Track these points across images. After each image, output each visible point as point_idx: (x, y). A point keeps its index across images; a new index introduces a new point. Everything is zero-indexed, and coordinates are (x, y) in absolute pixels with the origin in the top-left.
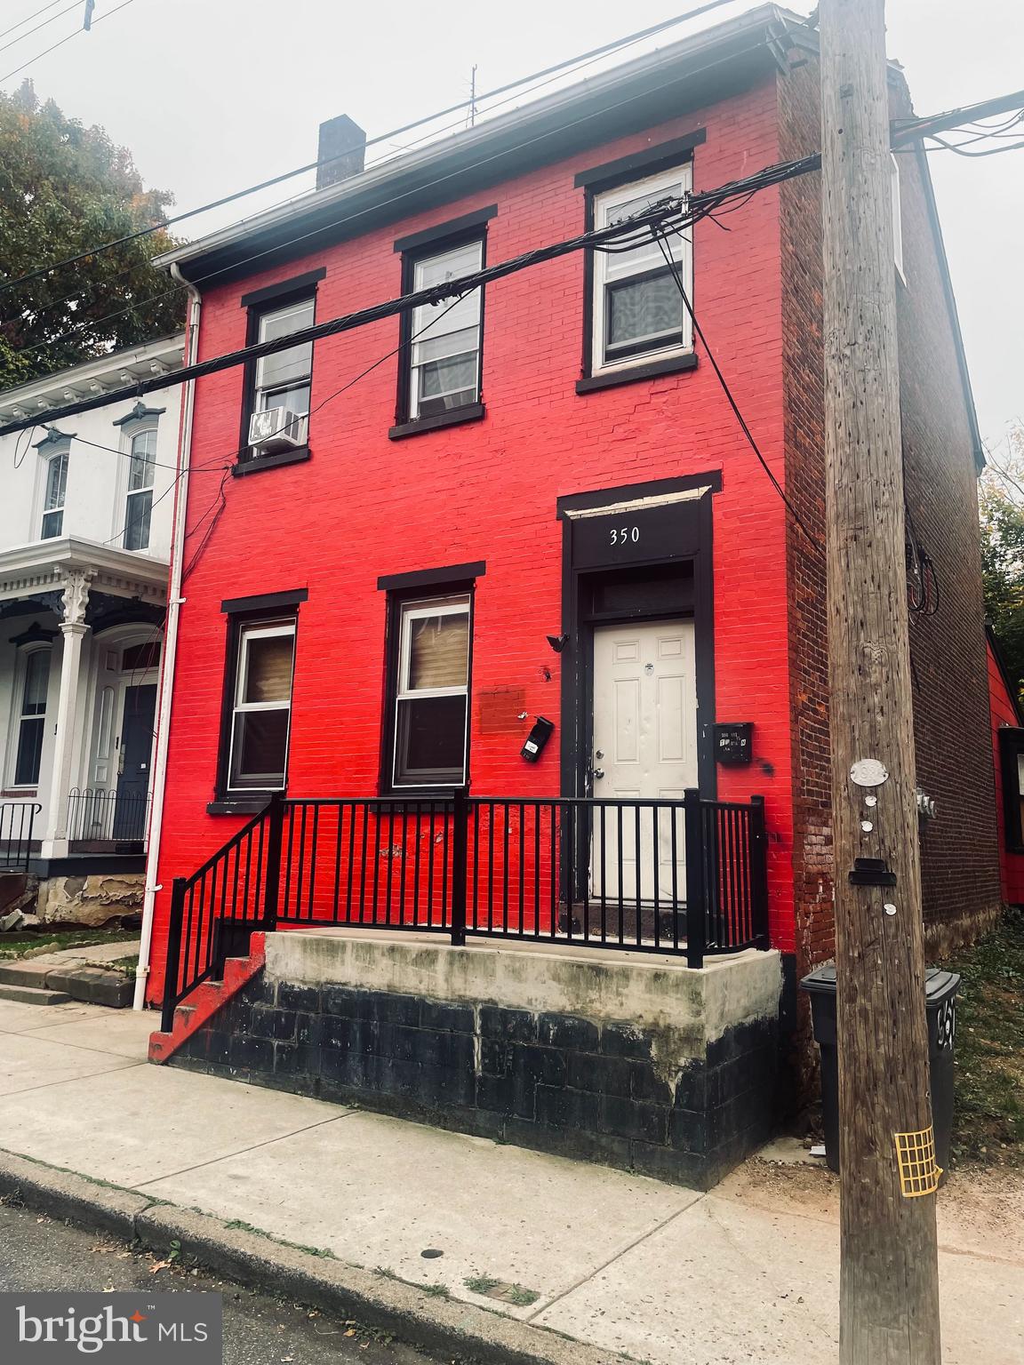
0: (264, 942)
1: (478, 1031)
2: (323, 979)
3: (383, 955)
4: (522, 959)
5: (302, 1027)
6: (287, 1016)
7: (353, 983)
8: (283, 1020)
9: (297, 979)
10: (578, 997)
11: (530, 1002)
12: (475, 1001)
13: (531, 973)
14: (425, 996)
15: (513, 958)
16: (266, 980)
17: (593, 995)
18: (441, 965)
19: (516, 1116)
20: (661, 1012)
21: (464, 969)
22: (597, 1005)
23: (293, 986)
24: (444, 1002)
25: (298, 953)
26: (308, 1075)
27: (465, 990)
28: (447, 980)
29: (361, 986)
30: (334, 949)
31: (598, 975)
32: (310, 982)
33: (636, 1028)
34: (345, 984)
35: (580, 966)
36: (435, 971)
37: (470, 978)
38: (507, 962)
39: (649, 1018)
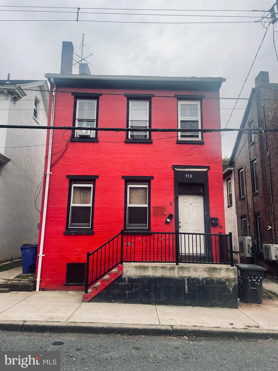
0: (123, 267)
1: (186, 284)
2: (142, 275)
3: (160, 268)
4: (197, 267)
5: (136, 287)
6: (131, 285)
7: (151, 275)
8: (130, 286)
9: (134, 276)
10: (210, 274)
11: (199, 276)
12: (185, 277)
13: (199, 270)
14: (172, 277)
15: (195, 267)
16: (123, 277)
17: (214, 274)
18: (176, 270)
19: (196, 300)
20: (228, 276)
21: (182, 270)
22: (215, 276)
23: (133, 278)
24: (177, 278)
25: (134, 269)
26: (138, 299)
27: (183, 275)
28: (178, 273)
29: (154, 276)
30: (145, 268)
31: (215, 269)
32: (138, 276)
33: (223, 279)
34: (149, 276)
35: (210, 268)
36: (175, 271)
37: (184, 272)
38: (193, 268)
39: (226, 277)
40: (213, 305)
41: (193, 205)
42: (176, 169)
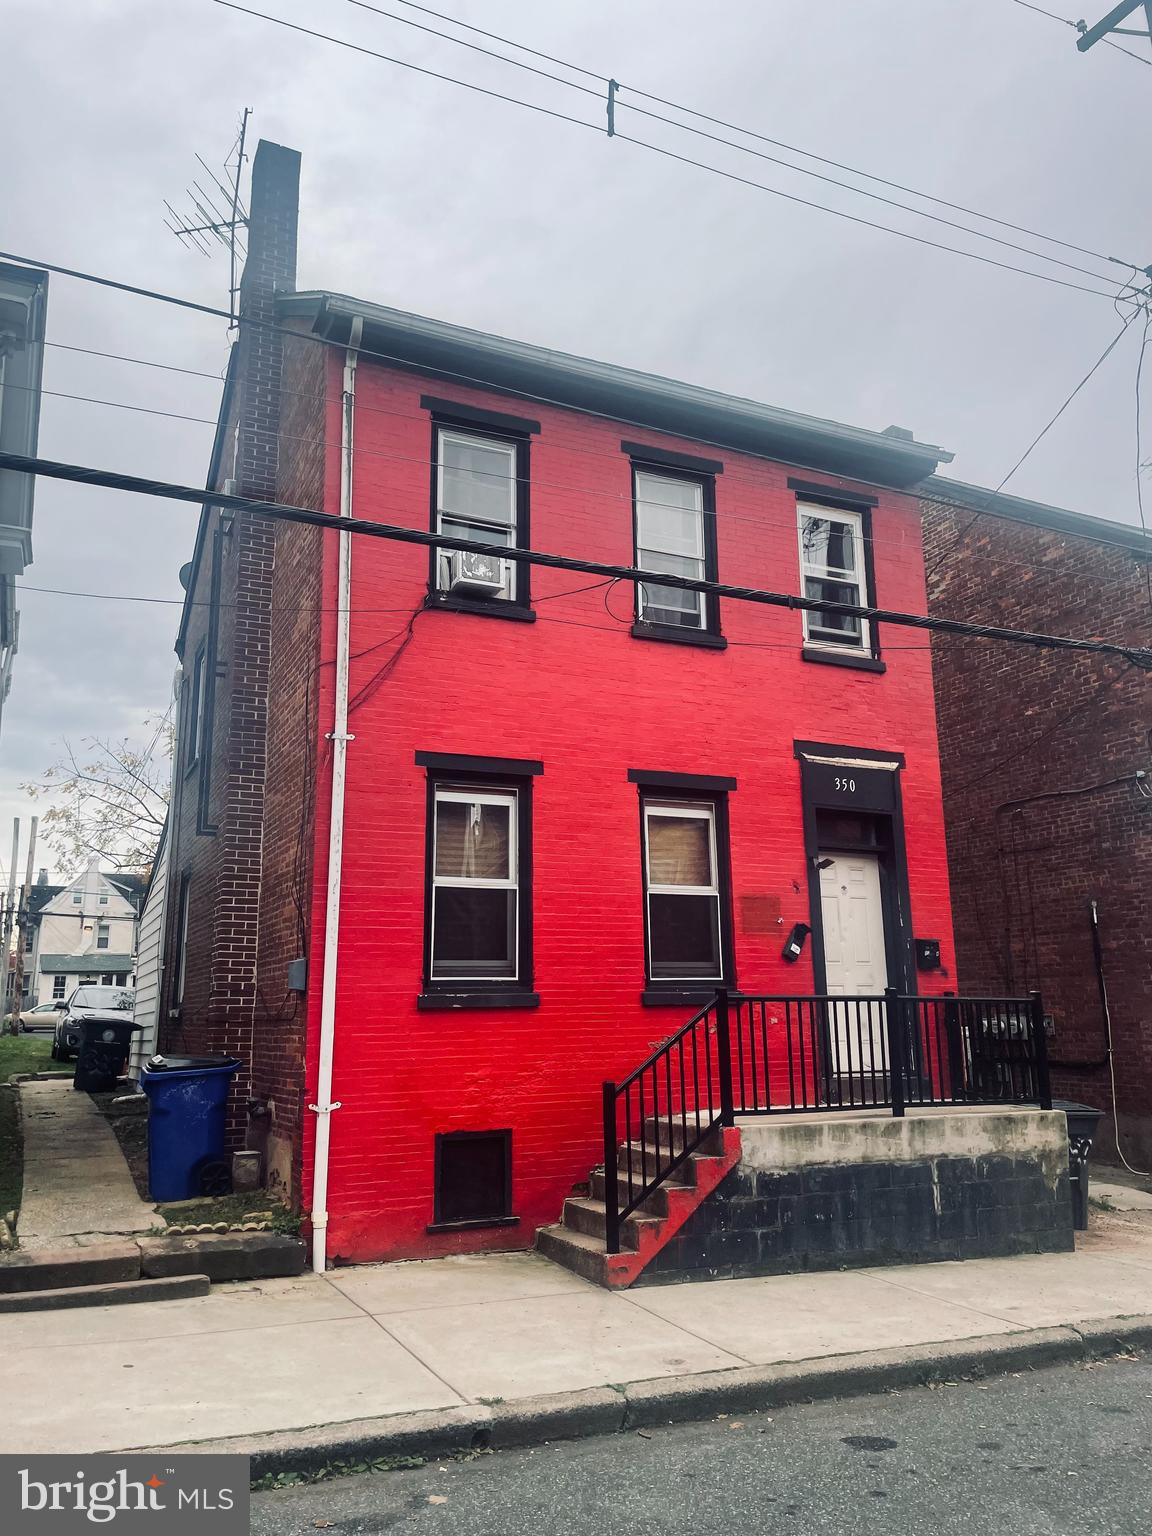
0: (740, 1136)
1: (936, 1180)
2: (803, 1162)
3: (857, 1132)
4: (962, 1119)
5: (785, 1210)
6: (769, 1204)
7: (832, 1160)
8: (765, 1208)
9: (777, 1167)
10: (1000, 1140)
11: (970, 1150)
12: (932, 1157)
13: (969, 1129)
14: (894, 1161)
15: (957, 1119)
16: (741, 1174)
17: (1008, 1137)
18: (905, 1133)
19: (967, 1237)
20: (1046, 1141)
21: (922, 1133)
22: (1011, 1144)
23: (772, 1174)
24: (909, 1163)
25: (776, 1141)
26: (795, 1253)
27: (924, 1149)
28: (910, 1145)
29: (839, 1162)
30: (811, 1133)
31: (1010, 1123)
32: (790, 1167)
33: (1034, 1155)
34: (824, 1163)
35: (999, 1119)
36: (900, 1139)
37: (928, 1140)
38: (953, 1123)
39: (1040, 1147)
40: (1013, 1250)
41: (852, 891)
42: (807, 756)
